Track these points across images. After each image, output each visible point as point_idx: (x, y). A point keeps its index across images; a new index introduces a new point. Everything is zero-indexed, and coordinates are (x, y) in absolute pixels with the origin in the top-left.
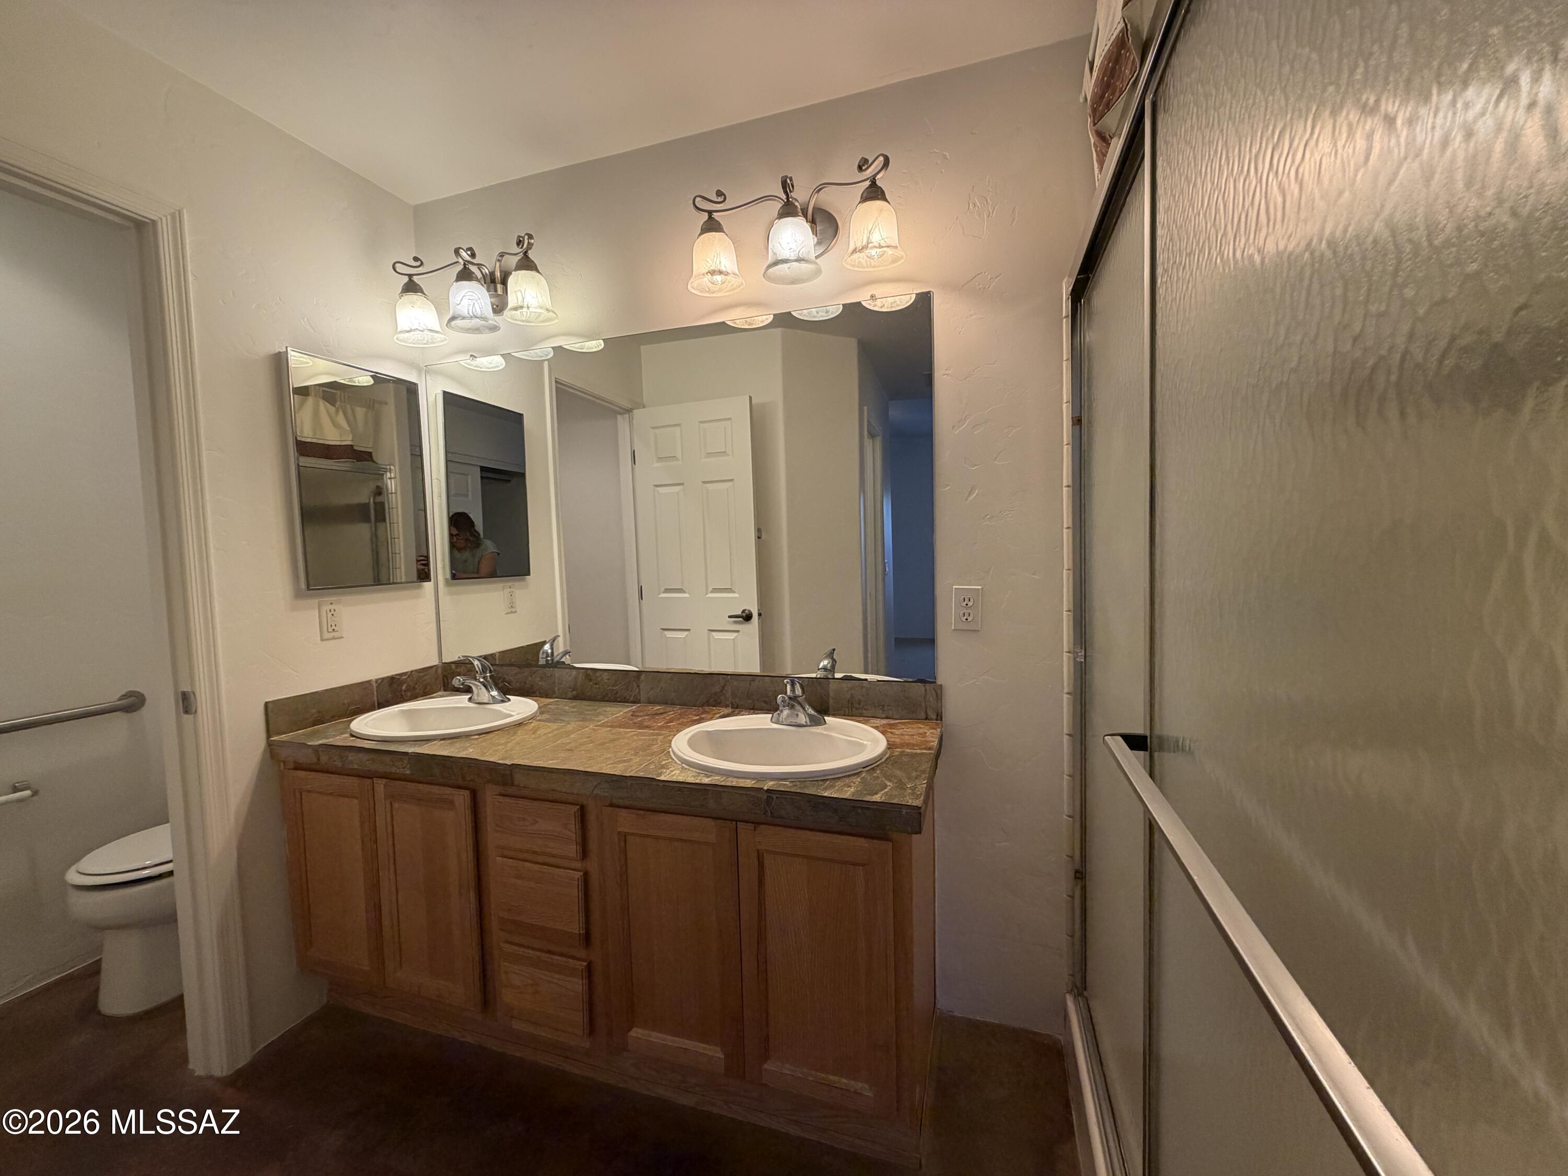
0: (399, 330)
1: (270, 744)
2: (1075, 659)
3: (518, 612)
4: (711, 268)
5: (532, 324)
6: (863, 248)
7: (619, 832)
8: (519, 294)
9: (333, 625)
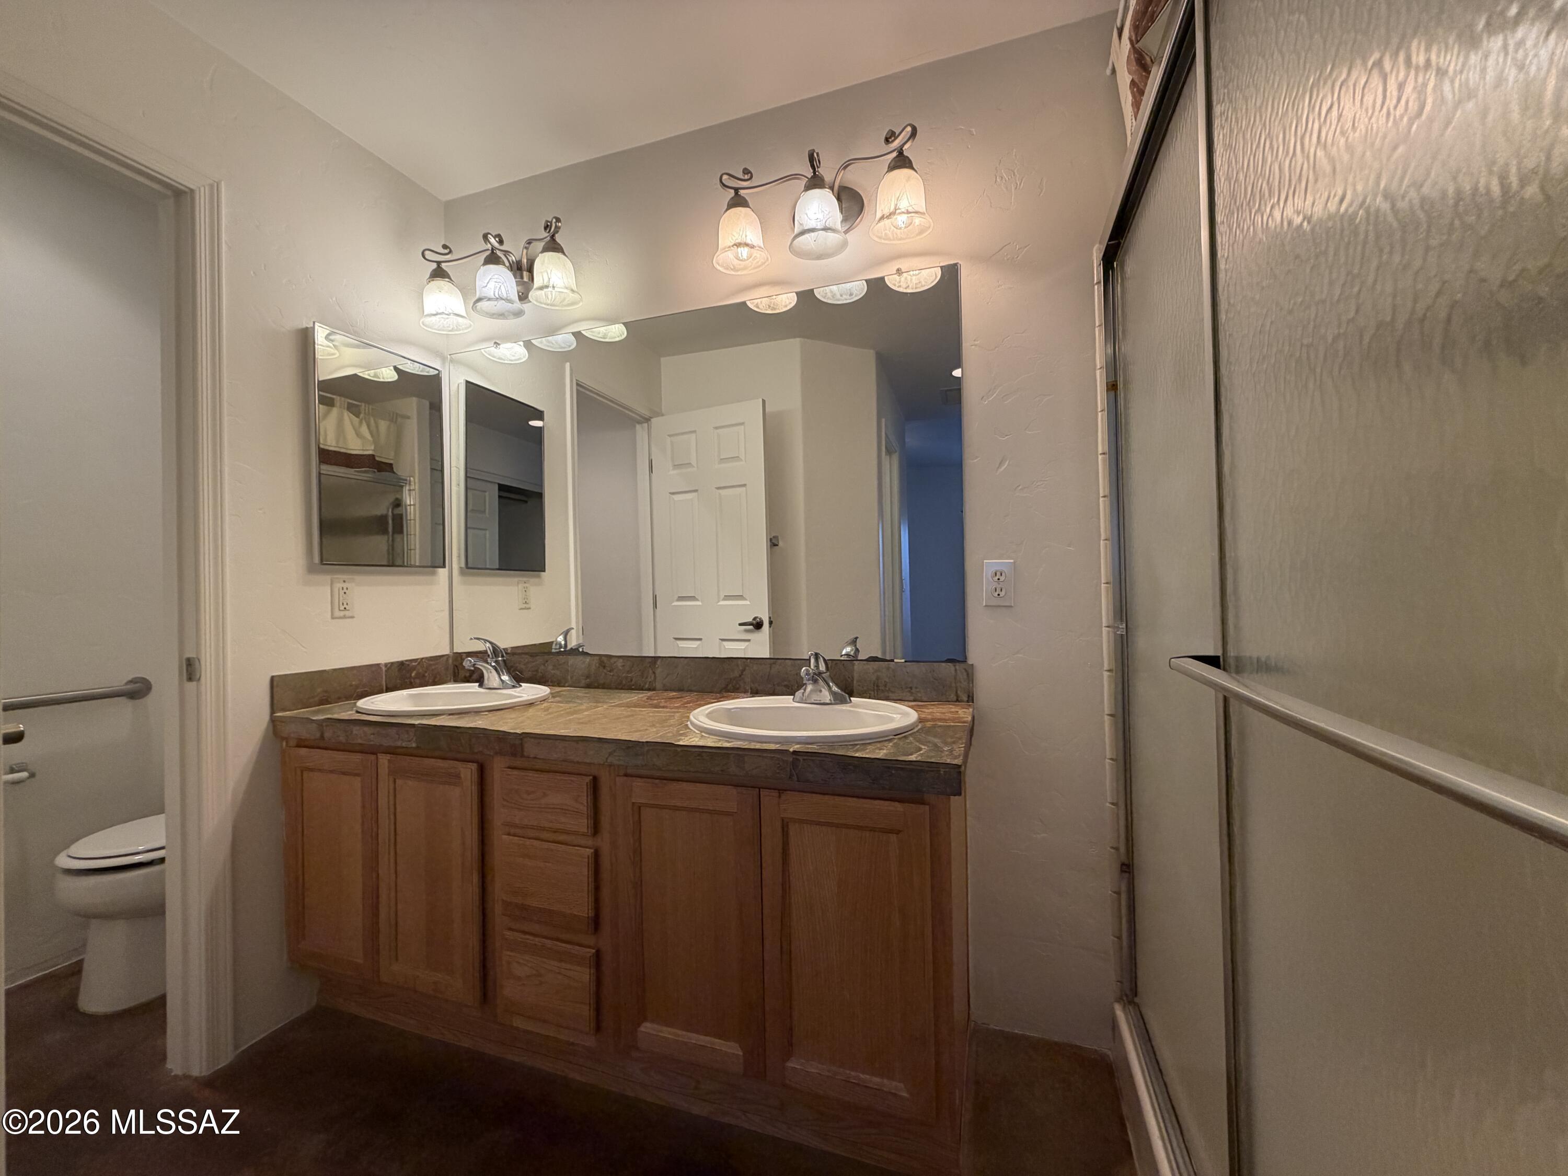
0: (425, 314)
1: (273, 721)
2: (1115, 633)
3: (532, 608)
4: (737, 241)
5: (557, 308)
6: (890, 215)
7: (633, 803)
8: (545, 275)
9: (345, 604)
